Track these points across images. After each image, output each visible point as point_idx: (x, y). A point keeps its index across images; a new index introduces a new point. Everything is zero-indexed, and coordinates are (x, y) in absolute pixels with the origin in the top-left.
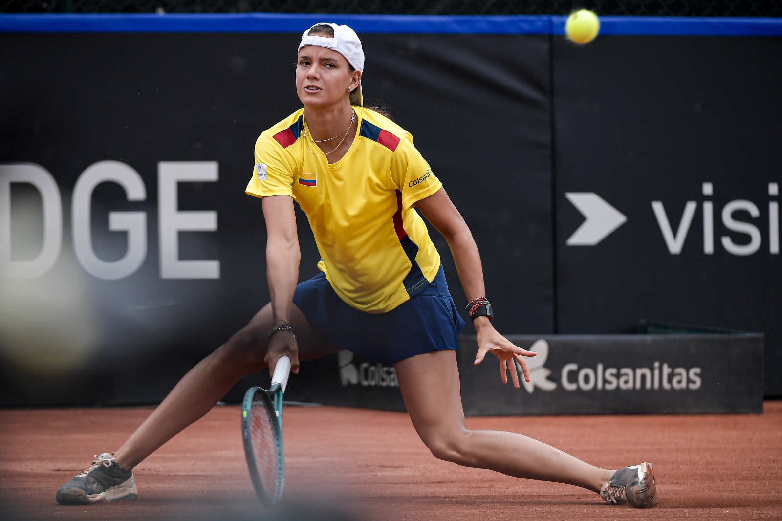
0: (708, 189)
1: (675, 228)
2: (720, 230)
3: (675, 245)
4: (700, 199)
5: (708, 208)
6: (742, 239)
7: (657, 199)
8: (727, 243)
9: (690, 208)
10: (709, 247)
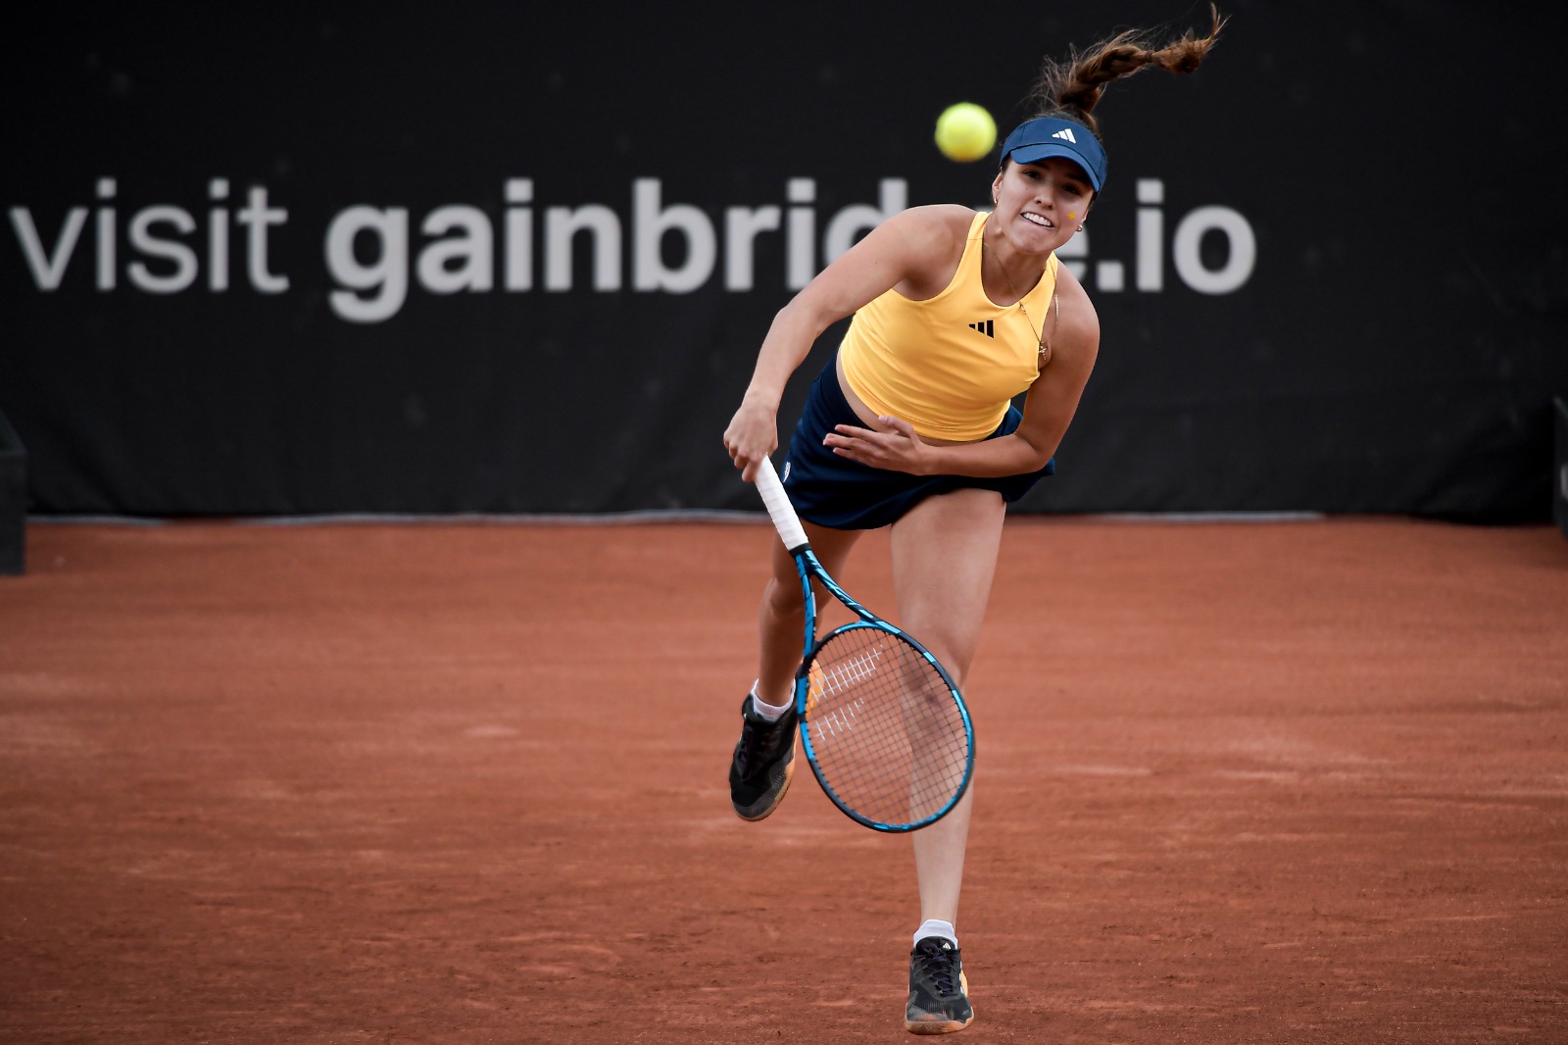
0: (107, 188)
1: (49, 247)
2: (126, 253)
3: (49, 275)
4: (94, 205)
5: (107, 219)
6: (164, 267)
7: (20, 202)
8: (138, 274)
9: (76, 218)
10: (106, 278)
